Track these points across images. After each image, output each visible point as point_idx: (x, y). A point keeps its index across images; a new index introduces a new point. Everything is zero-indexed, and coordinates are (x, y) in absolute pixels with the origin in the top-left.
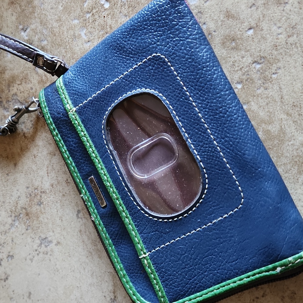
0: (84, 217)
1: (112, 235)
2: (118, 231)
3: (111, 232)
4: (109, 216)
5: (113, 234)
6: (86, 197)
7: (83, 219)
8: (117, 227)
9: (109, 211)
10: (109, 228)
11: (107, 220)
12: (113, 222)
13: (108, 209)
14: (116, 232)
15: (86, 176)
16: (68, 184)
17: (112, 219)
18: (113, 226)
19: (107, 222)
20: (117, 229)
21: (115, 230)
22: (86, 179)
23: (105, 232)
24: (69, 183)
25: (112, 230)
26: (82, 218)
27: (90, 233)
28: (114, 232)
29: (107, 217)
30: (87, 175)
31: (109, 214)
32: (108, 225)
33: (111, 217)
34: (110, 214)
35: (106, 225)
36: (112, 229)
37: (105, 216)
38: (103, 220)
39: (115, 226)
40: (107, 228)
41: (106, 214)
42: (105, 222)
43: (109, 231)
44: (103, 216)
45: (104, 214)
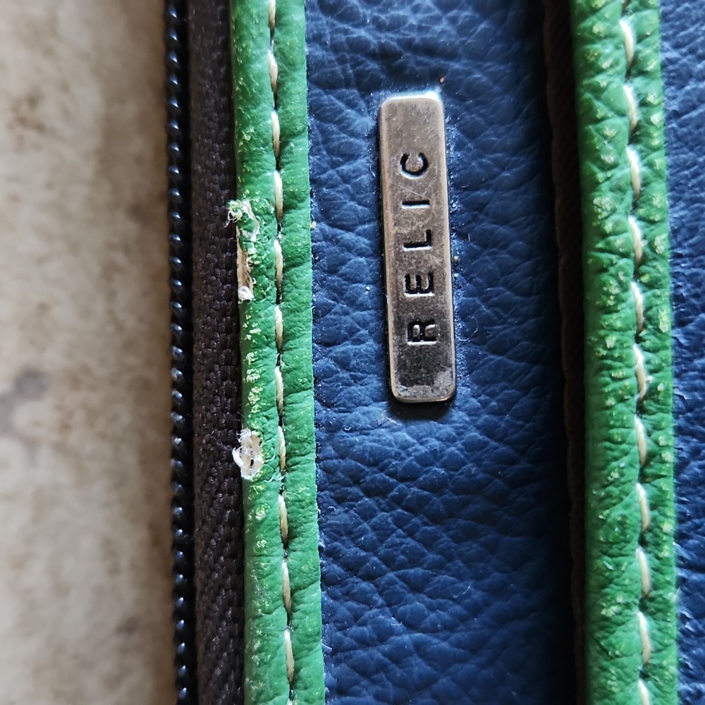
0: (60, 448)
1: (364, 671)
2: (442, 662)
5: (382, 667)
6: (277, 248)
7: (45, 454)
8: (449, 628)
9: (453, 465)
10: (369, 603)
11: (384, 533)
12: (438, 567)
13: (450, 440)
14: (419, 667)
15: (373, 66)
16: (32, 135)
17: (445, 539)
18: (417, 604)
22: (353, 93)
23: (312, 619)
24: (40, 128)
25: (383, 635)
26: (31, 444)
27: (61, 590)
28: (398, 657)
29: (398, 501)
30: (384, 55)
31: (436, 487)
32: (369, 577)
35: (353, 567)
36: (394, 623)
37: (391, 487)
38: (346, 512)
39: (432, 609)
40: (349, 595)
41: (408, 476)
42: (349, 533)
43: (350, 626)
44: (368, 478)
45: (382, 470)
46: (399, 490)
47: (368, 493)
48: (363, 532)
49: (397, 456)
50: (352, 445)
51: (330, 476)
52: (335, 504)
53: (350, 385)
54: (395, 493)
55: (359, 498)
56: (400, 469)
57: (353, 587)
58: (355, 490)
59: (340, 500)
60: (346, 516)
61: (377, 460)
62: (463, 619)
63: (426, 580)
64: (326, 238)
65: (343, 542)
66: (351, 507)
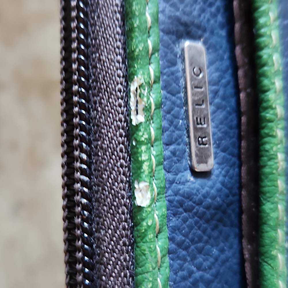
2: (208, 283)
3: (184, 279)
4: (204, 213)
8: (210, 268)
9: (213, 198)
10: (185, 260)
11: (191, 228)
12: (207, 242)
17: (209, 230)
18: (200, 259)
19: (186, 235)
20: (208, 276)
21: (201, 277)
29: (196, 214)
31: (208, 208)
32: (186, 249)
33: (207, 221)
34: (212, 211)
35: (180, 245)
36: (193, 268)
37: (194, 208)
38: (177, 220)
39: (204, 260)
40: (178, 258)
41: (200, 203)
42: (179, 229)
43: (178, 272)
44: (186, 204)
45: (191, 200)
46: (197, 209)
47: (186, 211)
48: (184, 228)
49: (196, 194)
50: (180, 190)
51: (171, 204)
52: (173, 216)
53: (176, 163)
54: (195, 210)
55: (182, 213)
56: (197, 200)
57: (180, 254)
58: (181, 210)
59: (175, 215)
60: (177, 222)
61: (189, 196)
62: (213, 264)
63: (203, 248)
64: (166, 98)
65: (176, 234)
66: (179, 217)
